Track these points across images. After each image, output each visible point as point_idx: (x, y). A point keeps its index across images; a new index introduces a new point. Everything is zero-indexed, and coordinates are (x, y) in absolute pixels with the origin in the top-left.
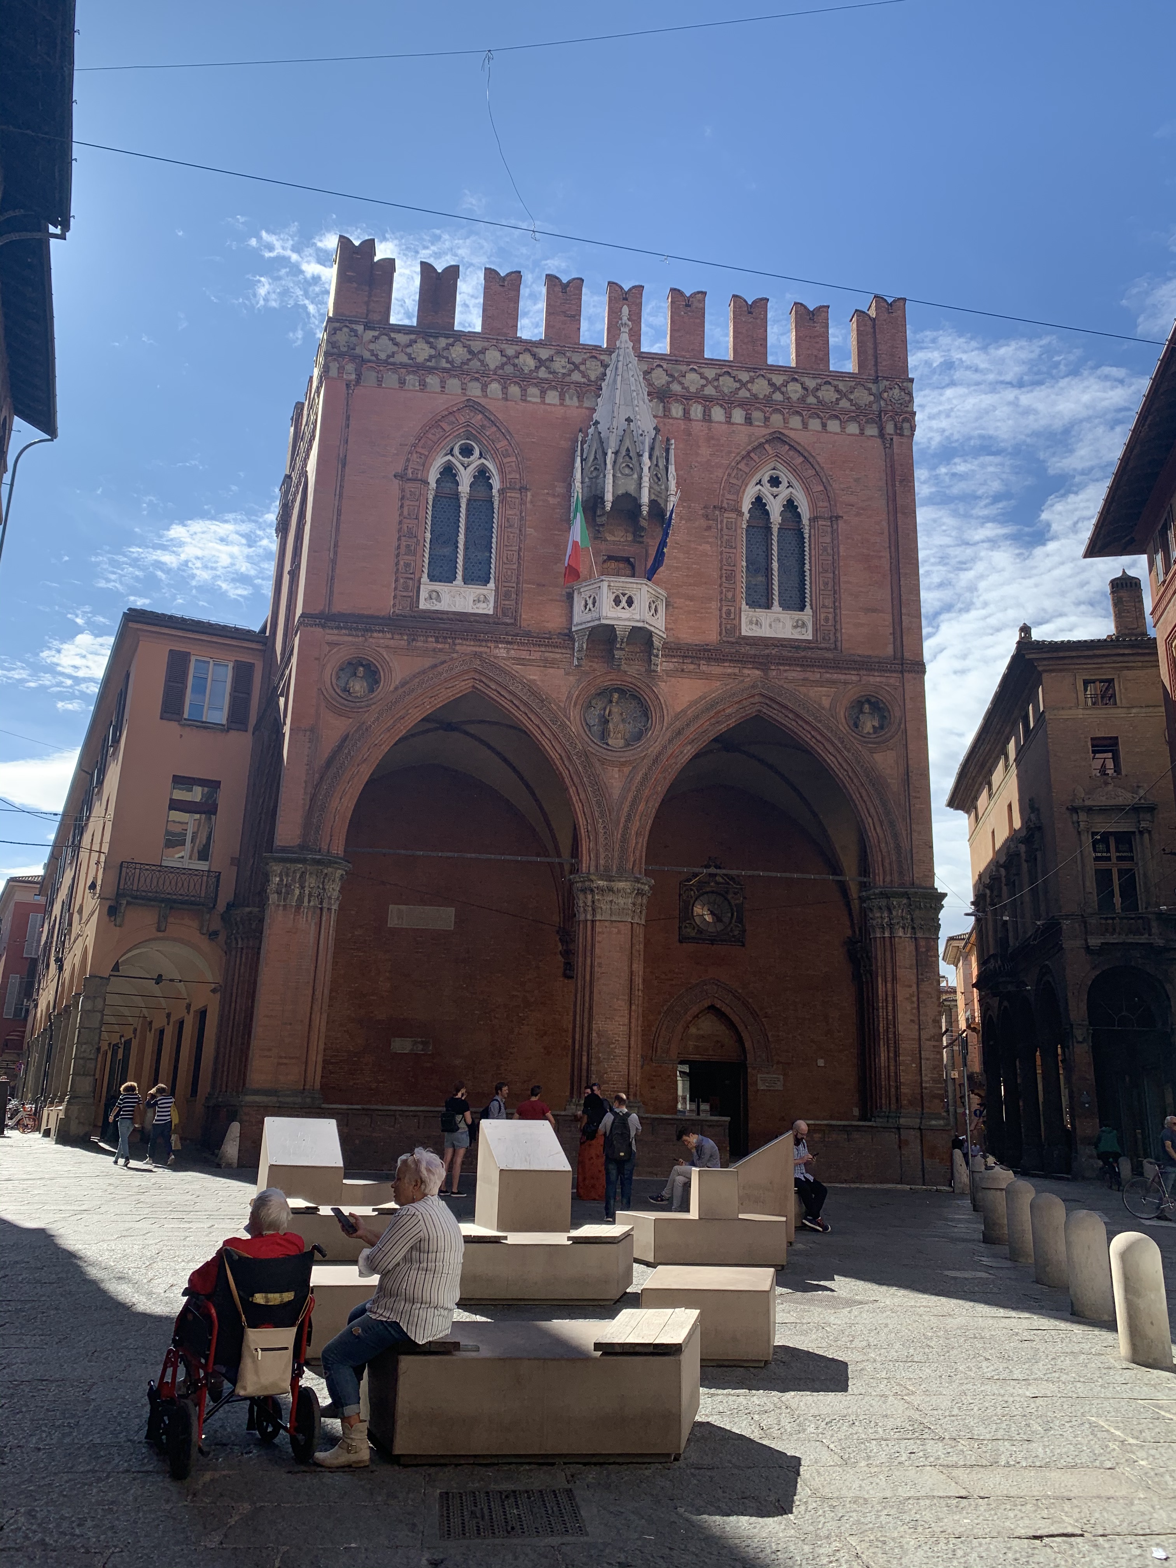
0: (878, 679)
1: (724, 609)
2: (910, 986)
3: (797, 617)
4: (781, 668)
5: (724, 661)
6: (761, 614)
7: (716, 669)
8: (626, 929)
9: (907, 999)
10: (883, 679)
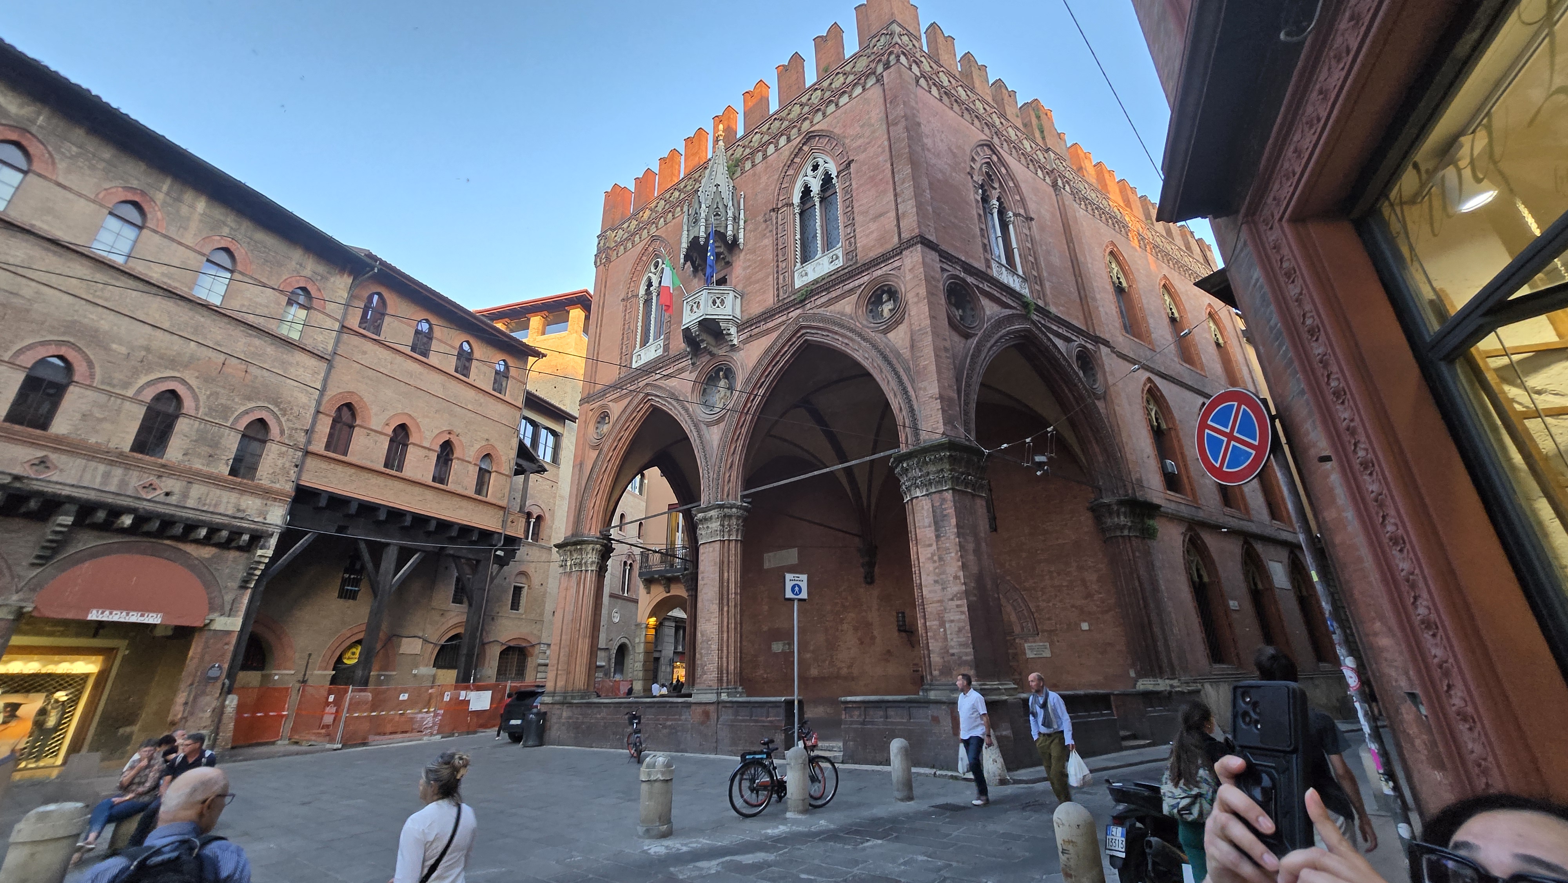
0: (884, 269)
1: (781, 277)
2: (930, 545)
3: (831, 254)
4: (813, 299)
5: (774, 315)
6: (809, 267)
7: (770, 325)
8: (717, 545)
9: (929, 559)
10: (890, 267)
